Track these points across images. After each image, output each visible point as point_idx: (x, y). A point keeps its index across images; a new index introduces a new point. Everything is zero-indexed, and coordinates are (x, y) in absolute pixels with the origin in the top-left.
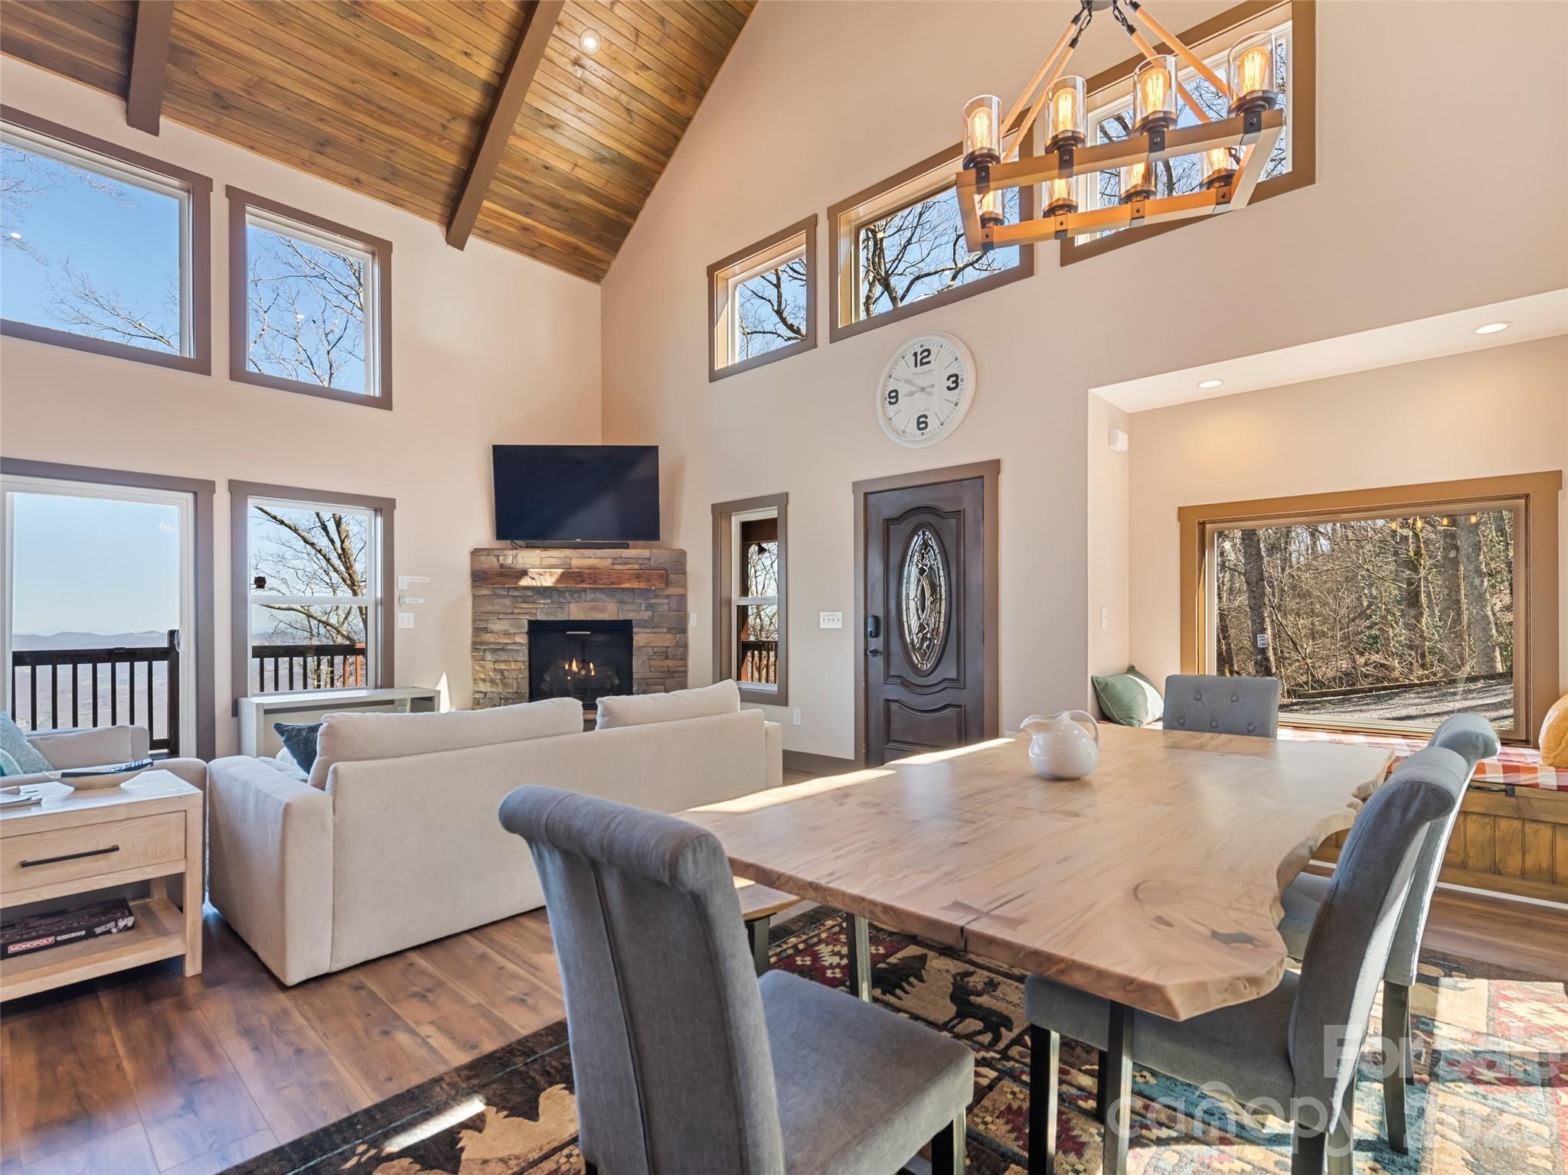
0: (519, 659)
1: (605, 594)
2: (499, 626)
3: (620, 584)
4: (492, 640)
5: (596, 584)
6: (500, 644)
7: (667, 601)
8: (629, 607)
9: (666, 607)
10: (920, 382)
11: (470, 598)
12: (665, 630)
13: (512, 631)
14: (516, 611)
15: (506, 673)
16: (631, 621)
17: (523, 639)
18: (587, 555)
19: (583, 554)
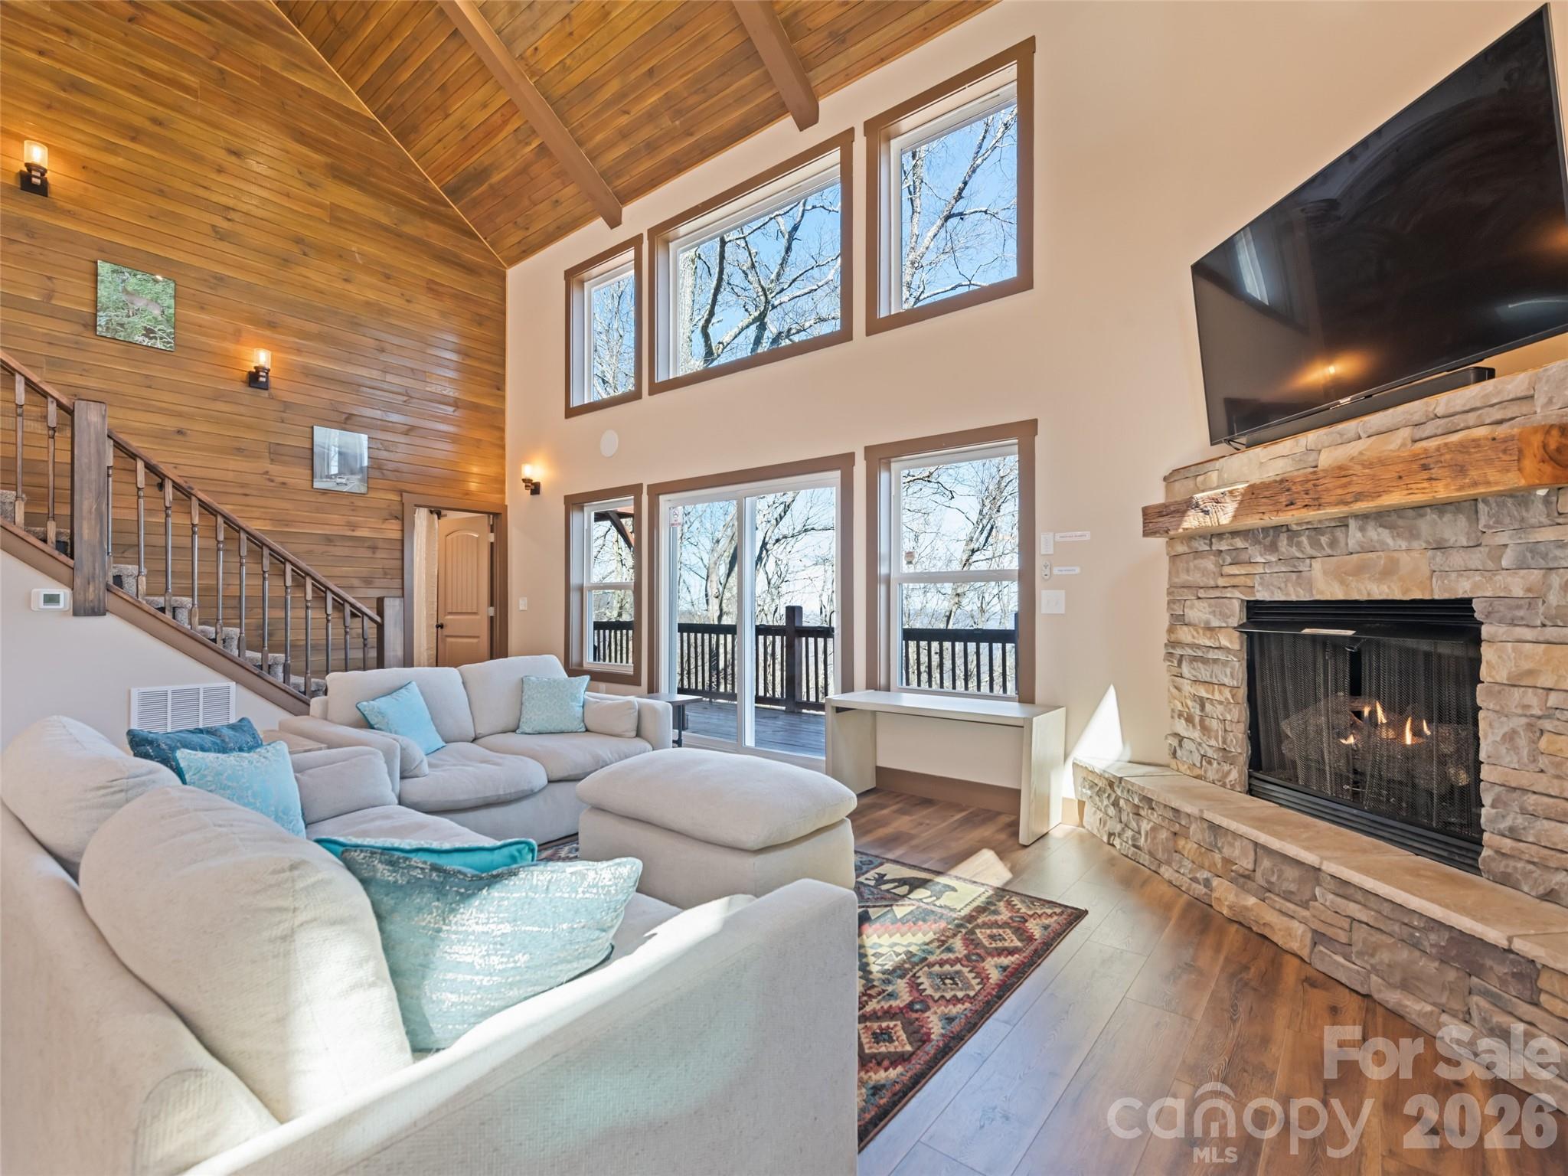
0: (1226, 681)
1: (1391, 527)
2: (1198, 612)
4: (1188, 639)
6: (1199, 647)
8: (1460, 559)
11: (1165, 561)
13: (1215, 623)
14: (1221, 582)
15: (1208, 707)
16: (1469, 601)
17: (1233, 641)
18: (1352, 434)
19: (1341, 435)
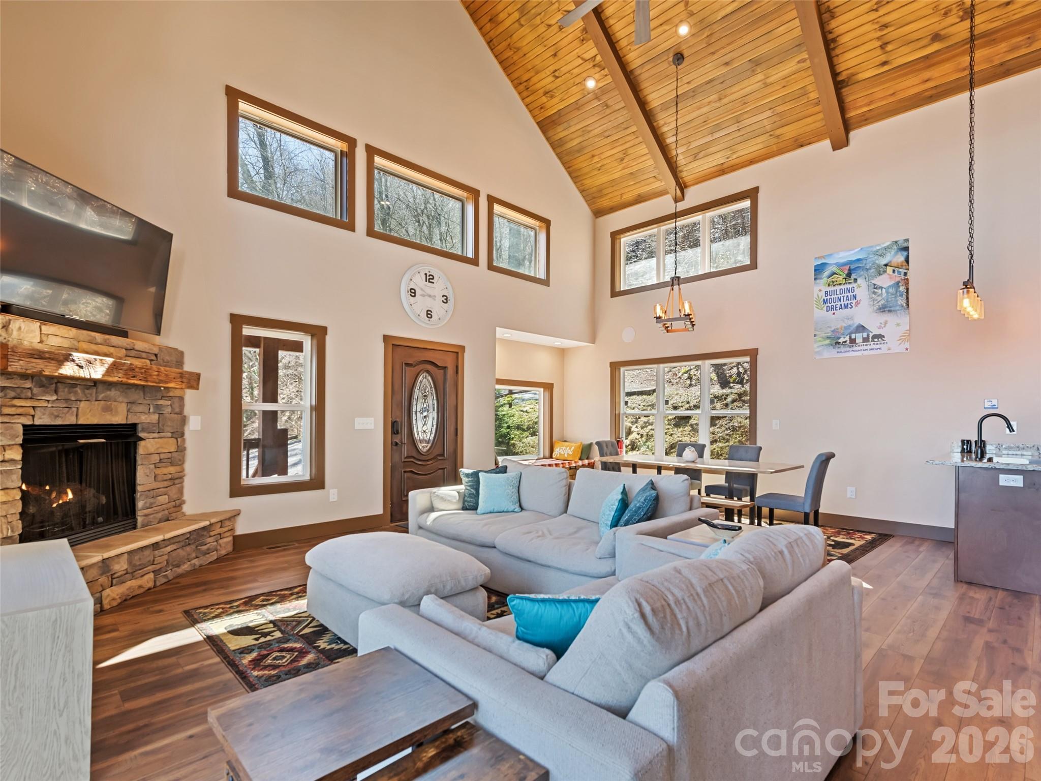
0: (11, 485)
3: (167, 383)
5: (147, 381)
7: (169, 403)
8: (141, 408)
9: (169, 410)
10: (429, 291)
12: (169, 435)
13: (3, 441)
16: (138, 425)
18: (98, 341)
19: (93, 338)
